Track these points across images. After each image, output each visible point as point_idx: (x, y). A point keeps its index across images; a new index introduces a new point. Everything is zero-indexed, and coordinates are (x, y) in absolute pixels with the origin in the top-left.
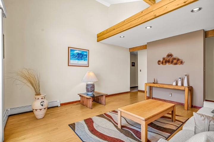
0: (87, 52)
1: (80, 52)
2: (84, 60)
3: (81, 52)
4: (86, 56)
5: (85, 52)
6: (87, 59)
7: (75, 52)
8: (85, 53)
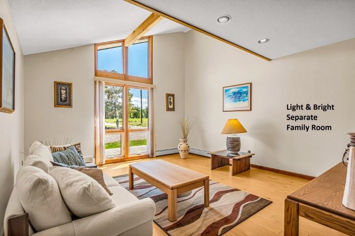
0: (247, 87)
1: (236, 90)
2: (244, 101)
3: (238, 89)
4: (247, 94)
5: (244, 87)
6: (247, 98)
7: (231, 91)
8: (245, 90)
